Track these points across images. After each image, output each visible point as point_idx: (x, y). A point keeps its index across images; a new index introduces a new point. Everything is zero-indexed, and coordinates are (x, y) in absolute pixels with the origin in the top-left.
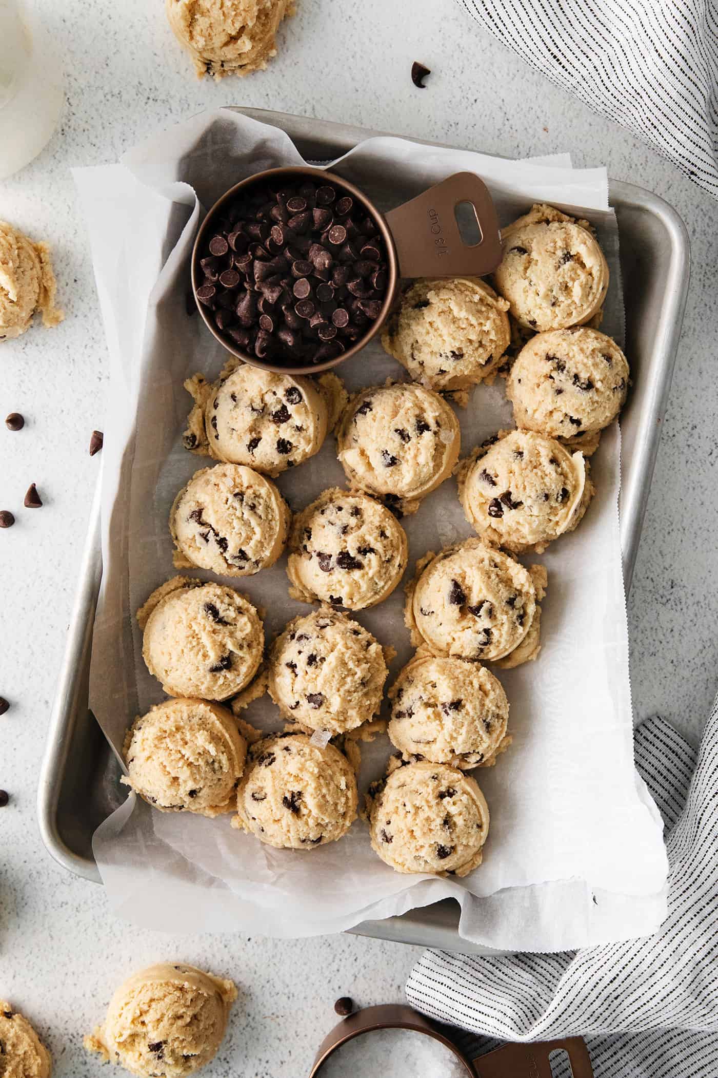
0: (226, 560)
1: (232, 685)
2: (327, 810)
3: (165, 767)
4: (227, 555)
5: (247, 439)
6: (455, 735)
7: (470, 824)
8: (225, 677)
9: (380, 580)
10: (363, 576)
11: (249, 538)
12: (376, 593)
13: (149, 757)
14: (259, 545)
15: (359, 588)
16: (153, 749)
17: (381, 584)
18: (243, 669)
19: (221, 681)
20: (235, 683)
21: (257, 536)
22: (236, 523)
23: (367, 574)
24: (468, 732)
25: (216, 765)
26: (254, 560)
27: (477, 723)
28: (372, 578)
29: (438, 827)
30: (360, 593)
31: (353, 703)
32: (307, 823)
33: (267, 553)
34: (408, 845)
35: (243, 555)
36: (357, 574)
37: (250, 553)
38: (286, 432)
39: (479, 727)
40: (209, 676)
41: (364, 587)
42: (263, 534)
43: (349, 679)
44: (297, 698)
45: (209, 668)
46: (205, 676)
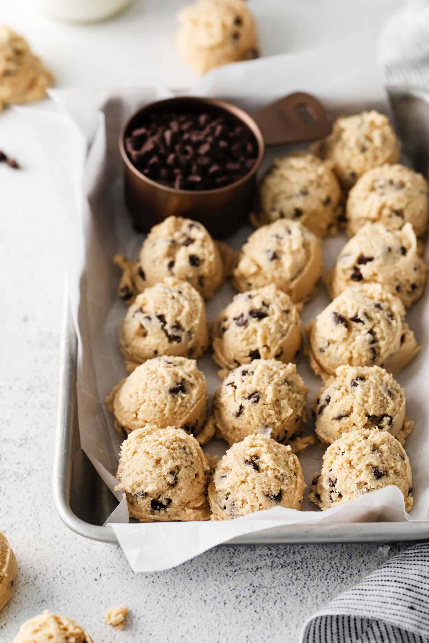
0: (166, 332)
1: (188, 405)
2: (280, 464)
3: (148, 453)
4: (167, 327)
5: (167, 261)
6: (366, 399)
7: (394, 452)
8: (183, 399)
9: (284, 322)
10: (270, 320)
11: (180, 311)
12: (283, 336)
13: (135, 452)
14: (189, 316)
15: (269, 329)
16: (137, 445)
17: (285, 326)
18: (195, 392)
19: (180, 401)
20: (190, 404)
21: (186, 309)
22: (170, 302)
23: (273, 319)
24: (375, 394)
25: (187, 450)
26: (187, 329)
27: (380, 388)
28: (277, 322)
29: (369, 452)
30: (270, 335)
31: (283, 393)
32: (267, 475)
33: (197, 322)
34: (350, 475)
35: (178, 326)
36: (265, 320)
37: (184, 324)
38: (193, 249)
39: (382, 391)
40: (169, 396)
41: (273, 330)
42: (191, 308)
43: (276, 376)
44: (240, 402)
45: (168, 389)
46: (167, 397)
